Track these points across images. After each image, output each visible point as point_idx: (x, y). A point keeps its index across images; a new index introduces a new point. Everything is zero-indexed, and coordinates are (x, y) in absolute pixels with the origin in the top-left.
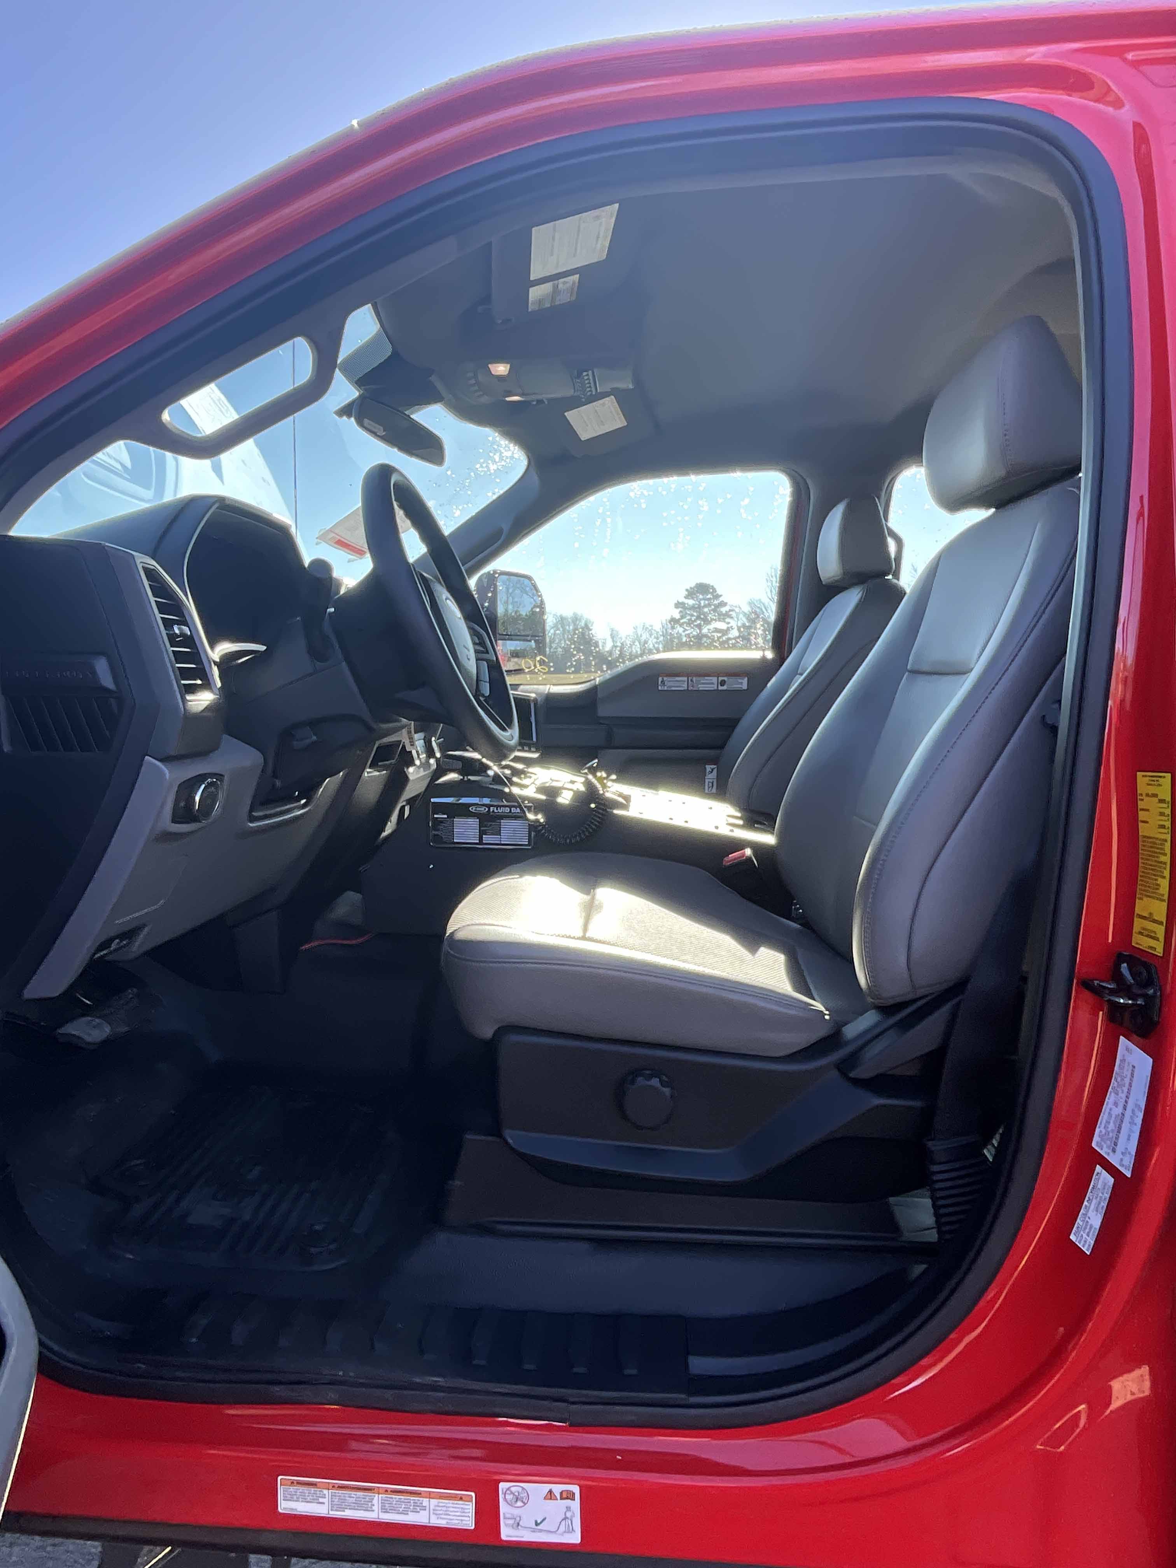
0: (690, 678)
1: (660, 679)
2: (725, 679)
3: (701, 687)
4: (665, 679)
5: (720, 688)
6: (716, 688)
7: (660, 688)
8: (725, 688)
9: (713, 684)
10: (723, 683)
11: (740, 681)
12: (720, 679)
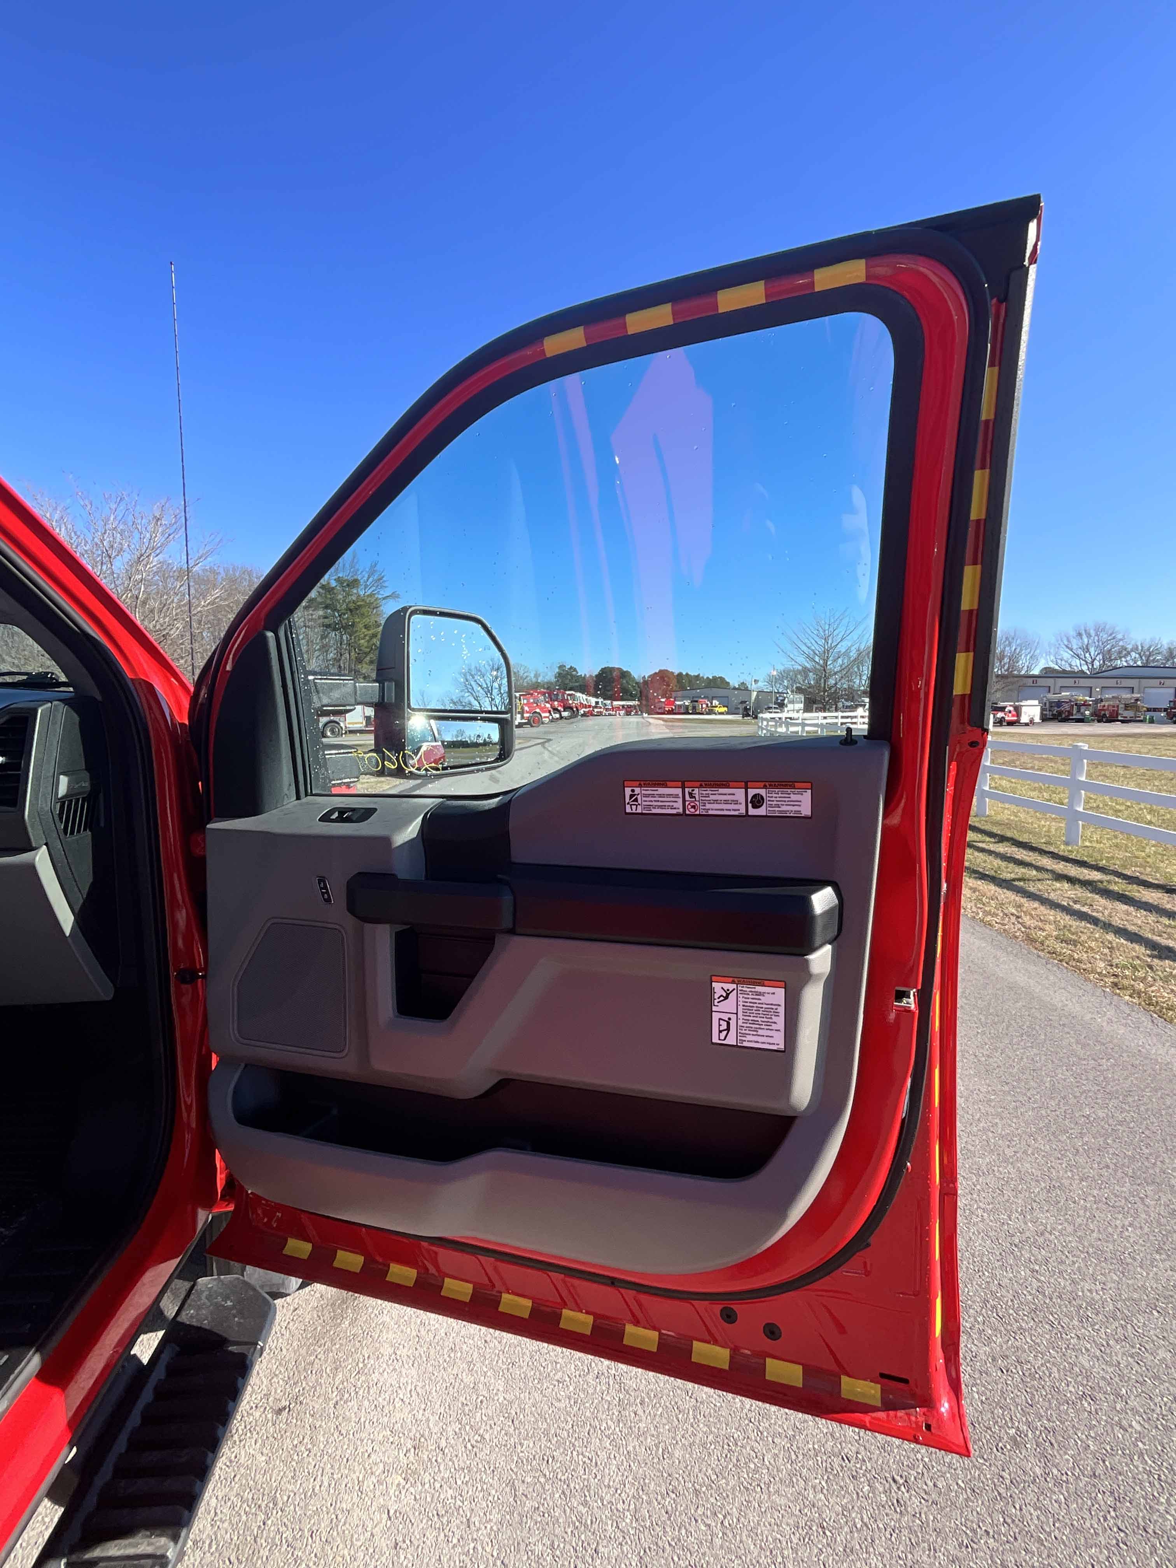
0: (687, 790)
1: (628, 791)
2: (762, 792)
3: (714, 809)
4: (637, 790)
5: (752, 811)
6: (743, 811)
7: (628, 810)
8: (761, 811)
9: (736, 802)
10: (757, 801)
11: (793, 797)
12: (752, 792)
